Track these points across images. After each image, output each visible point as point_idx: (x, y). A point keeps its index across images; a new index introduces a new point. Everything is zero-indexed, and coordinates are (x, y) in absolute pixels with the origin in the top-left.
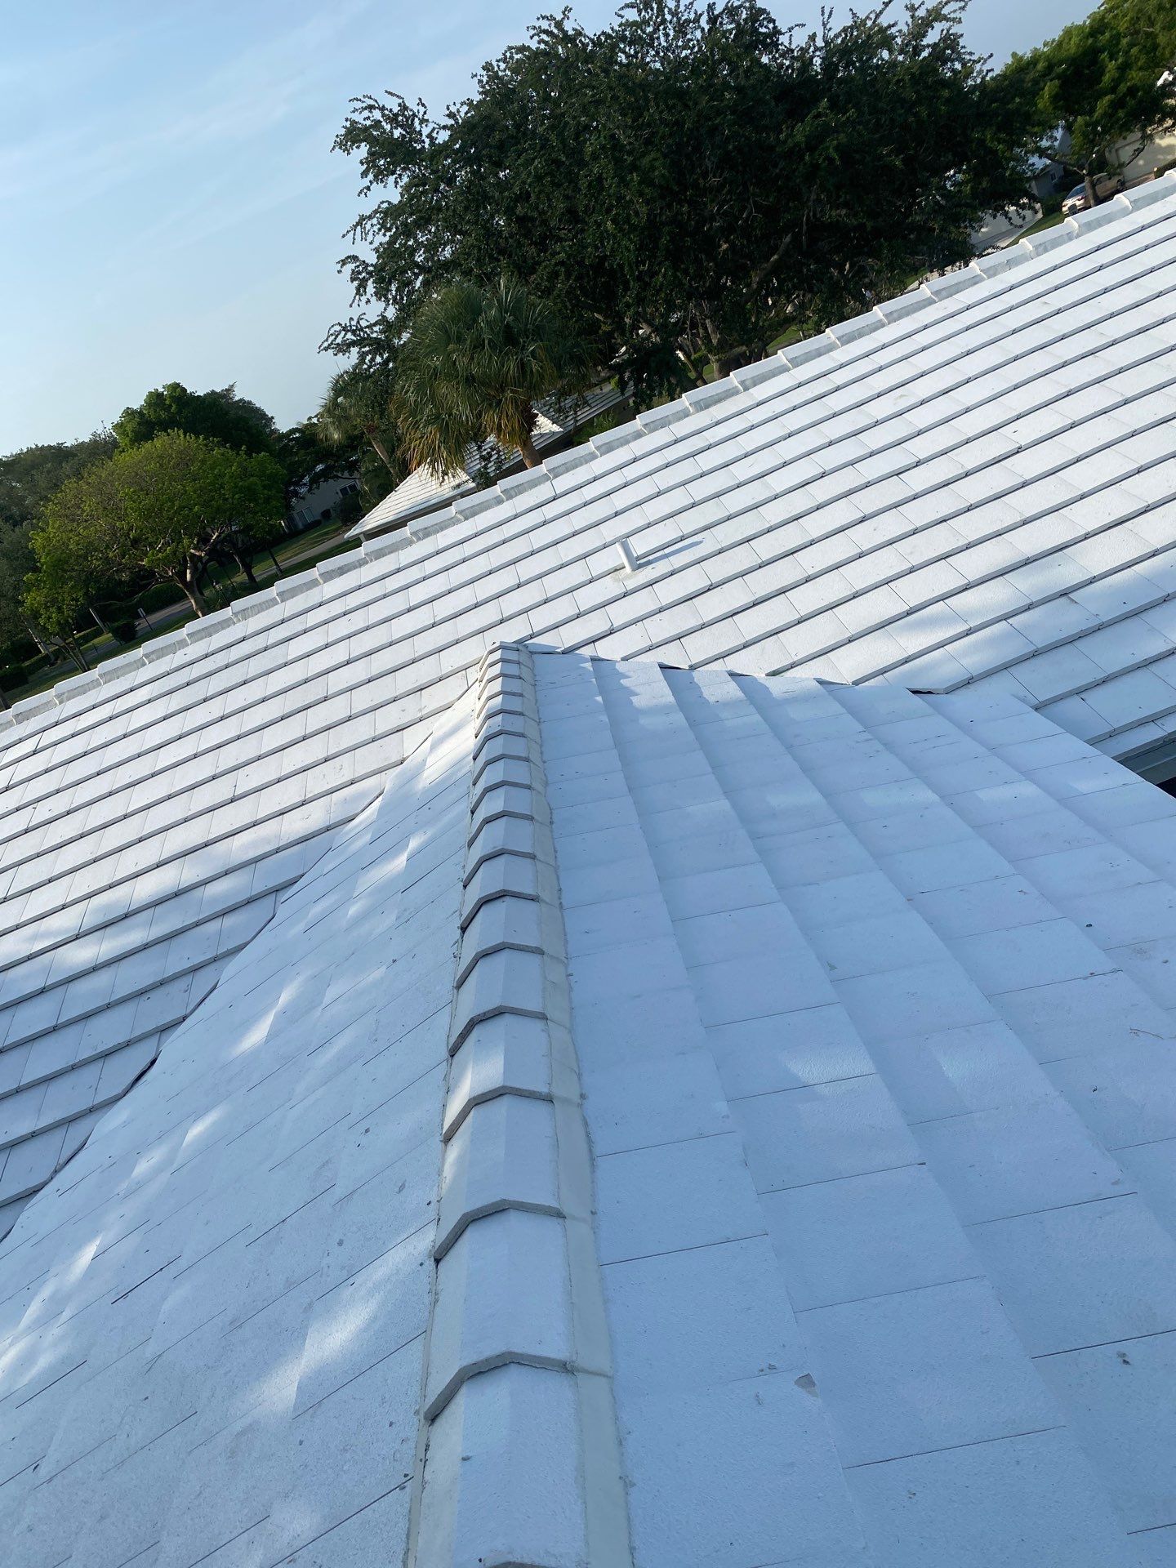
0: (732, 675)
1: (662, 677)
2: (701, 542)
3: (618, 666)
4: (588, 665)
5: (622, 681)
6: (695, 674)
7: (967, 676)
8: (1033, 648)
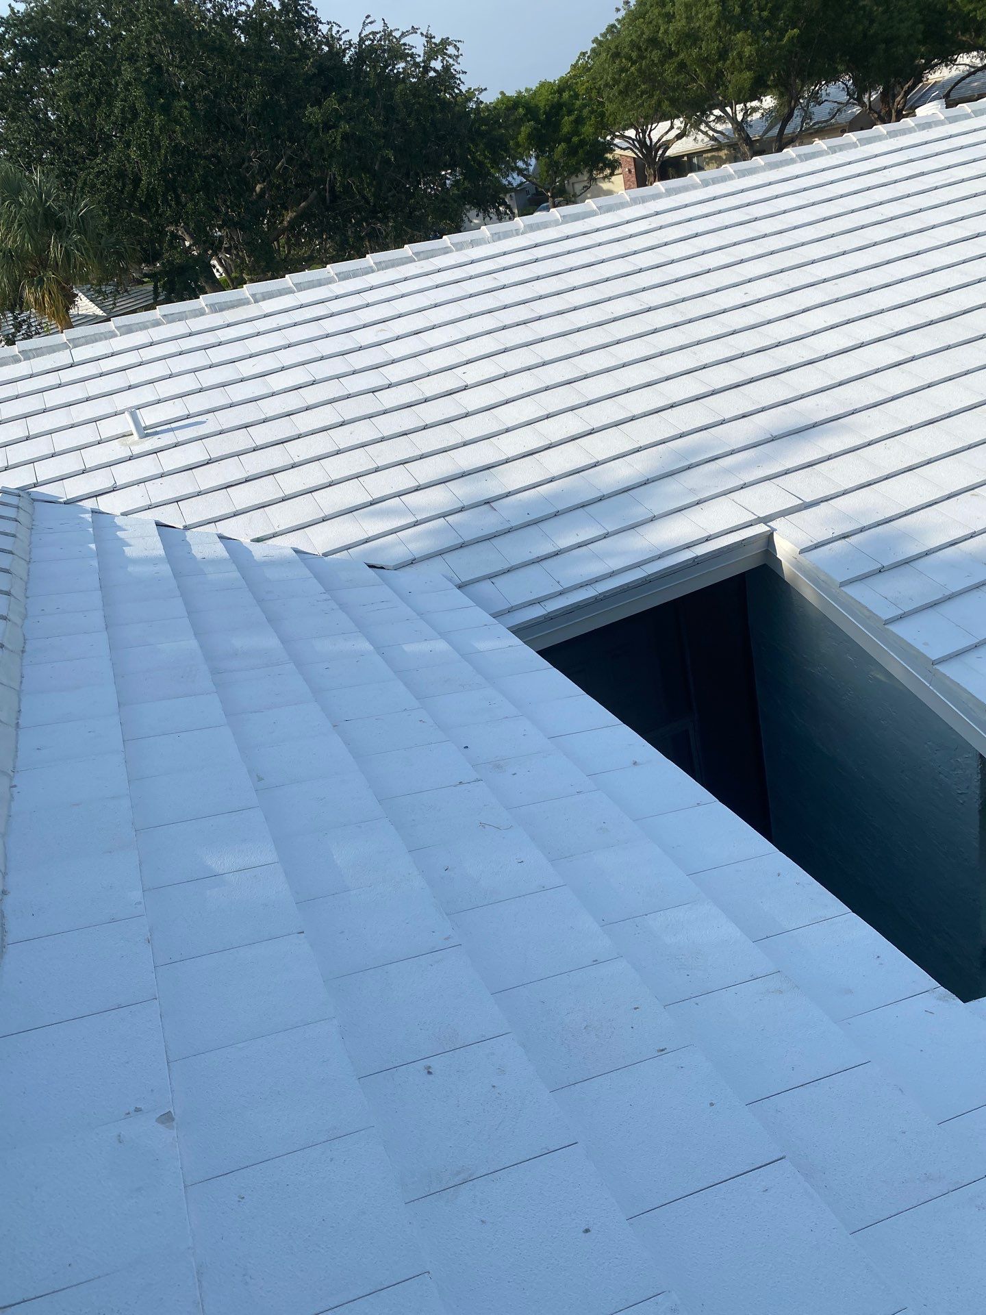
0: (221, 537)
1: (157, 533)
2: (205, 422)
3: (116, 520)
4: (88, 516)
5: (118, 533)
6: (188, 533)
7: (411, 557)
8: (461, 541)
